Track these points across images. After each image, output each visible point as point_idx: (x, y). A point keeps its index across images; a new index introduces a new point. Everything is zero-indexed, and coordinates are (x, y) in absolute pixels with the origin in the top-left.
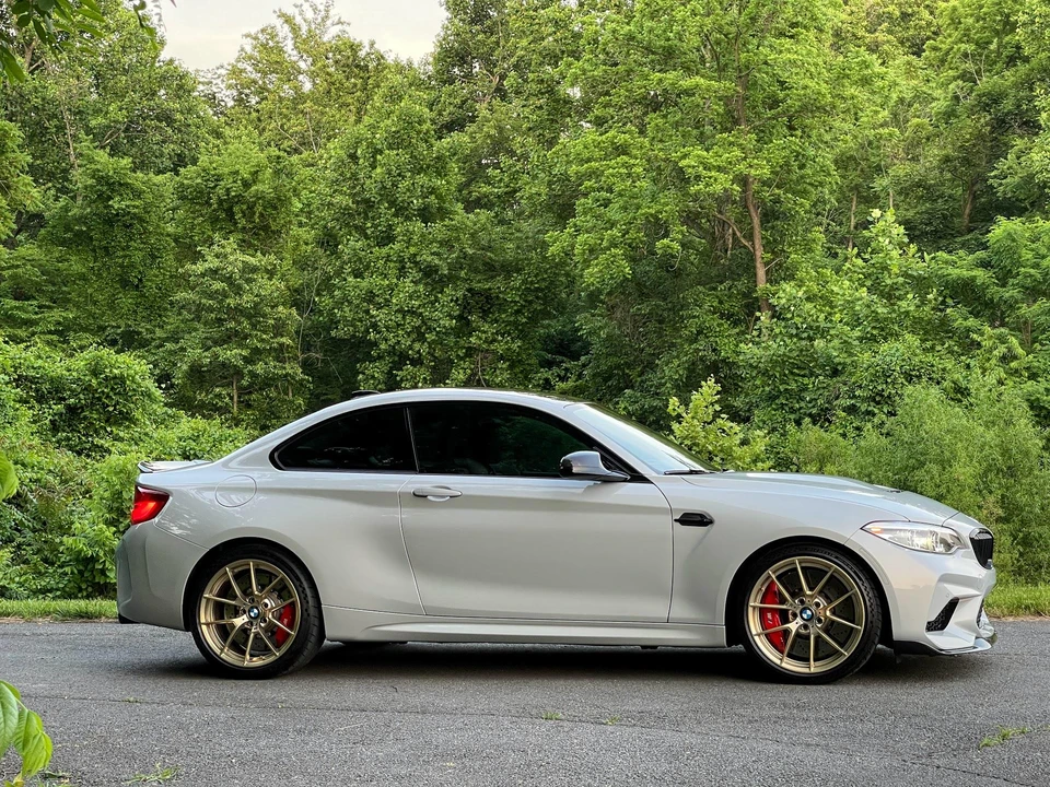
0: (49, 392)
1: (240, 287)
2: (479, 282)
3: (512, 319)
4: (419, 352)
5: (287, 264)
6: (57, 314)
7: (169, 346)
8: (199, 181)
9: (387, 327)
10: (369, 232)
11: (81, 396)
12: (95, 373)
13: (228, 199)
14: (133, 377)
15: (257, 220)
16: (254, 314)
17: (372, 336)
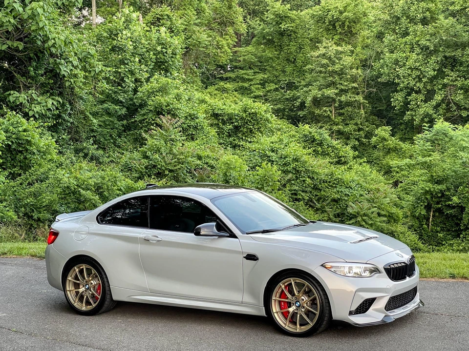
0: (227, 120)
1: (334, 62)
2: (449, 52)
3: (466, 69)
4: (419, 87)
5: (359, 49)
6: (261, 76)
7: (305, 89)
8: (320, 12)
9: (404, 77)
10: (397, 31)
11: (240, 122)
12: (245, 111)
13: (333, 20)
14: (261, 113)
15: (346, 29)
16: (341, 73)
17: (396, 81)
